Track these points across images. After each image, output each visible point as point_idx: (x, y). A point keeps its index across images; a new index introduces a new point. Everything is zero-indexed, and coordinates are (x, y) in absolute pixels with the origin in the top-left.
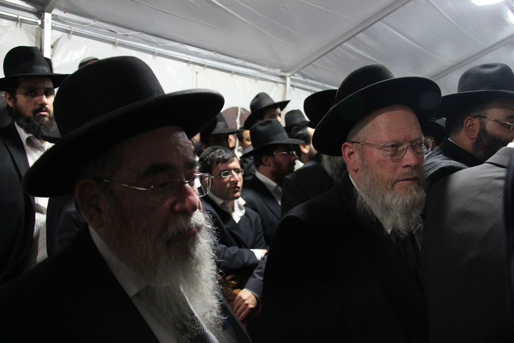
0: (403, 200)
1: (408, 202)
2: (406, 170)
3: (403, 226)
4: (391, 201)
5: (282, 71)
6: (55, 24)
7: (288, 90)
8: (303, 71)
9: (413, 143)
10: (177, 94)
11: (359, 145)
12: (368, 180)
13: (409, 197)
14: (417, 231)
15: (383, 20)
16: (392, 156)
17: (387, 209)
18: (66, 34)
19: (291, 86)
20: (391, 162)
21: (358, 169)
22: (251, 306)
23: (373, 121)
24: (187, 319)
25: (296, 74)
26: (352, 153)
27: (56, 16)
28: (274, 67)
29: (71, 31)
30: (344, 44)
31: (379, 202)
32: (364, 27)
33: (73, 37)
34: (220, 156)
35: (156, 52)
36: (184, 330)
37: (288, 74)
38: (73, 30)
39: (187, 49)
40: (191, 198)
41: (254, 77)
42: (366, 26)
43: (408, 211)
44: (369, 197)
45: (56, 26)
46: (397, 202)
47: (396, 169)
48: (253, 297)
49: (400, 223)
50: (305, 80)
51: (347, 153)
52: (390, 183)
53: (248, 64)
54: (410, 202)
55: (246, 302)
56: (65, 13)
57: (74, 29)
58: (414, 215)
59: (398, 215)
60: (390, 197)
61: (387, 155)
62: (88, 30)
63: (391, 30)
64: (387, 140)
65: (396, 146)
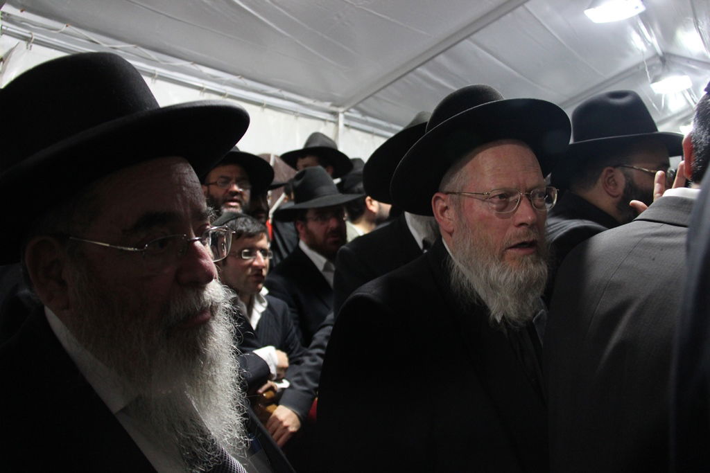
0: (515, 276)
1: (522, 280)
2: (521, 230)
3: (515, 313)
4: (497, 279)
5: (332, 105)
6: (7, 27)
7: (340, 132)
8: (361, 106)
9: (530, 192)
10: (184, 106)
11: (455, 196)
12: (468, 245)
13: (523, 272)
14: (538, 319)
15: (472, 37)
16: (500, 210)
17: (493, 287)
18: (24, 43)
19: (346, 126)
20: (498, 219)
21: (453, 231)
22: (292, 429)
23: (473, 161)
24: (199, 444)
25: (352, 110)
26: (446, 208)
27: (8, 14)
28: (322, 100)
29: (31, 38)
30: (419, 69)
31: (482, 276)
32: (446, 47)
33: (35, 46)
34: (244, 228)
35: (157, 74)
36: (194, 460)
37: (341, 110)
38: (34, 37)
39: (201, 71)
40: (204, 262)
41: (294, 113)
42: (448, 45)
43: (522, 291)
44: (469, 268)
45: (8, 29)
46: (506, 278)
47: (505, 230)
48: (295, 416)
49: (511, 309)
50: (364, 118)
51: (439, 209)
52: (498, 250)
53: (286, 94)
54: (525, 279)
55: (285, 423)
56: (22, 11)
57: (36, 36)
58: (531, 297)
59: (508, 297)
60: (496, 270)
61: (492, 208)
62: (58, 38)
63: (483, 51)
64: (493, 187)
65: (505, 196)
